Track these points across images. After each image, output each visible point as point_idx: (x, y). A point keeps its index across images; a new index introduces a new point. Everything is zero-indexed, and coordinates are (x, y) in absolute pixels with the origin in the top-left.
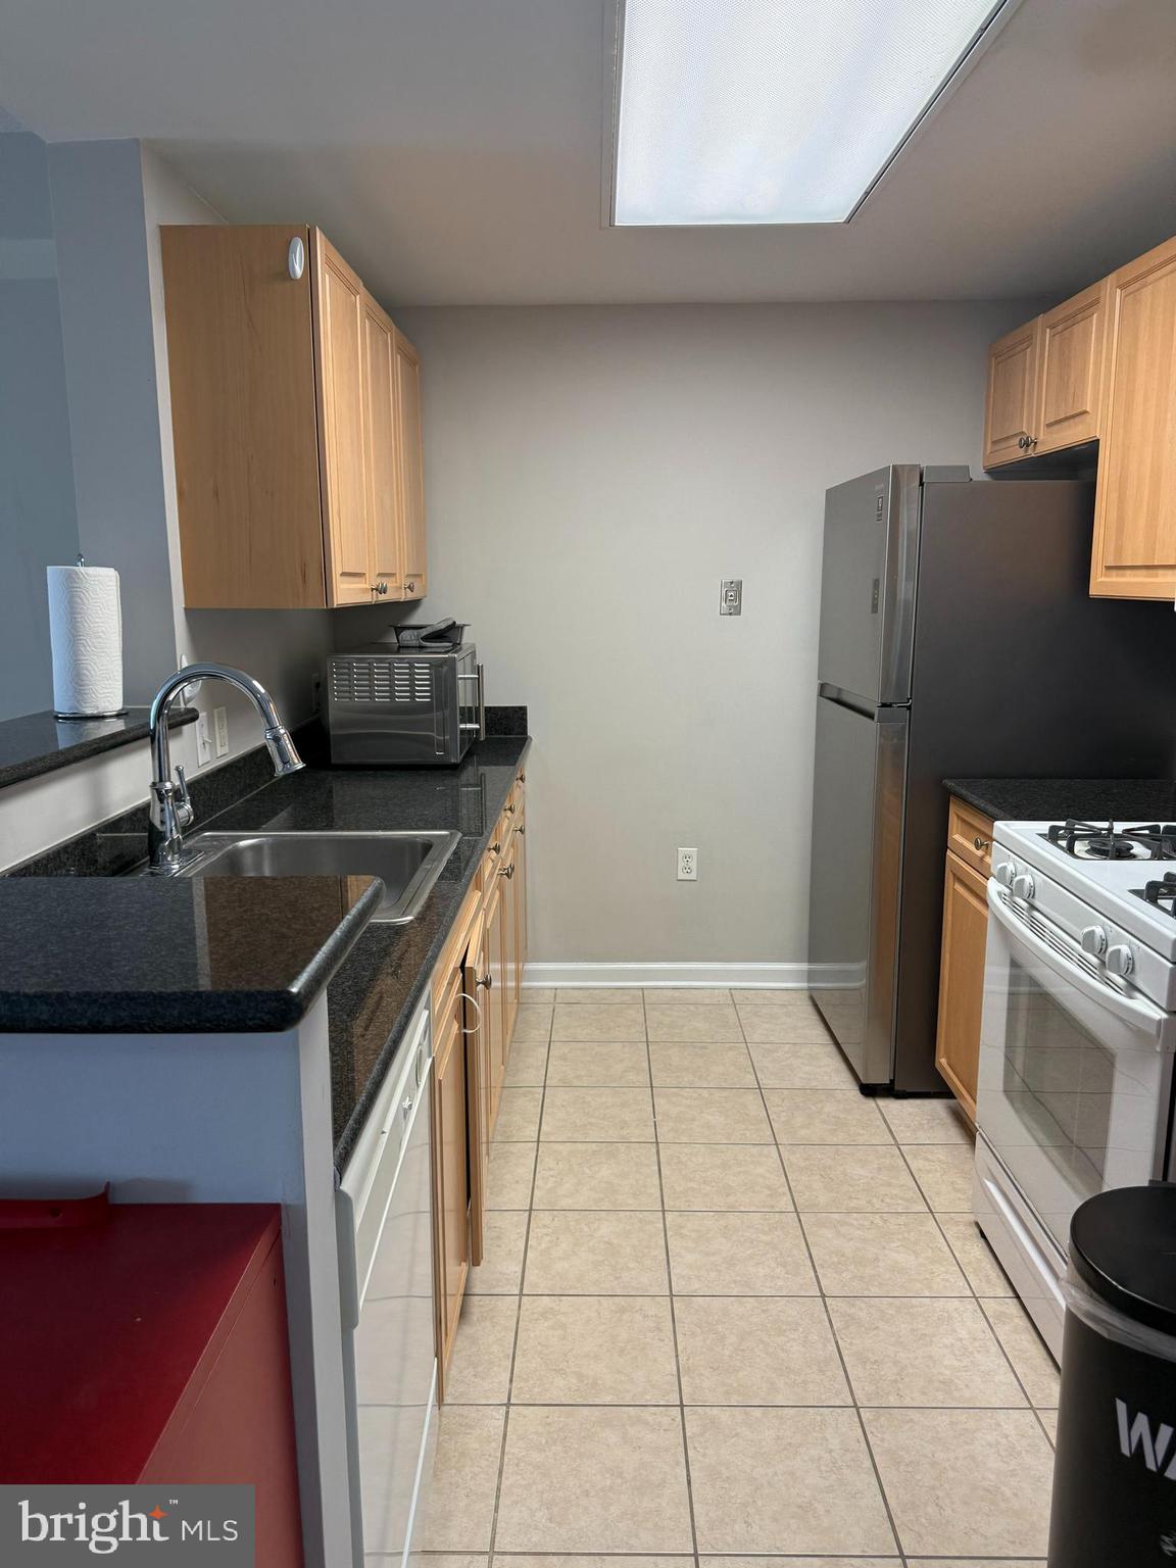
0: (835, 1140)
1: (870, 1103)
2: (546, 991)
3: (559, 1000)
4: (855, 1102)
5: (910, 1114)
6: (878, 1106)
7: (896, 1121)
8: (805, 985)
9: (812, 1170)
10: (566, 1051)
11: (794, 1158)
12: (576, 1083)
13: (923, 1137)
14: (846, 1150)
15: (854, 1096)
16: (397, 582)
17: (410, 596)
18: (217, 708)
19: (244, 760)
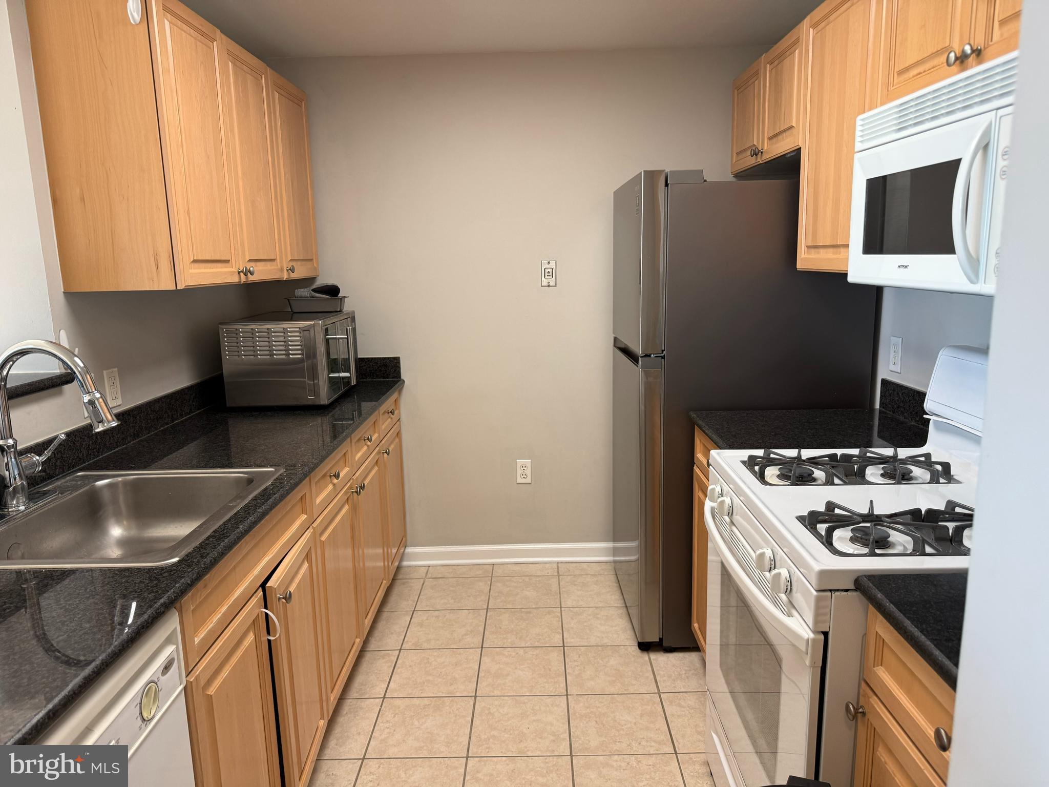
0: (612, 690)
1: (645, 656)
2: (421, 568)
3: (429, 575)
4: (634, 656)
5: (674, 666)
6: (650, 659)
7: (662, 673)
8: (611, 559)
9: (590, 717)
10: (425, 618)
11: (578, 707)
12: (426, 646)
13: (680, 686)
14: (619, 698)
15: (633, 651)
16: (277, 265)
17: (294, 276)
18: (107, 369)
19: (139, 409)
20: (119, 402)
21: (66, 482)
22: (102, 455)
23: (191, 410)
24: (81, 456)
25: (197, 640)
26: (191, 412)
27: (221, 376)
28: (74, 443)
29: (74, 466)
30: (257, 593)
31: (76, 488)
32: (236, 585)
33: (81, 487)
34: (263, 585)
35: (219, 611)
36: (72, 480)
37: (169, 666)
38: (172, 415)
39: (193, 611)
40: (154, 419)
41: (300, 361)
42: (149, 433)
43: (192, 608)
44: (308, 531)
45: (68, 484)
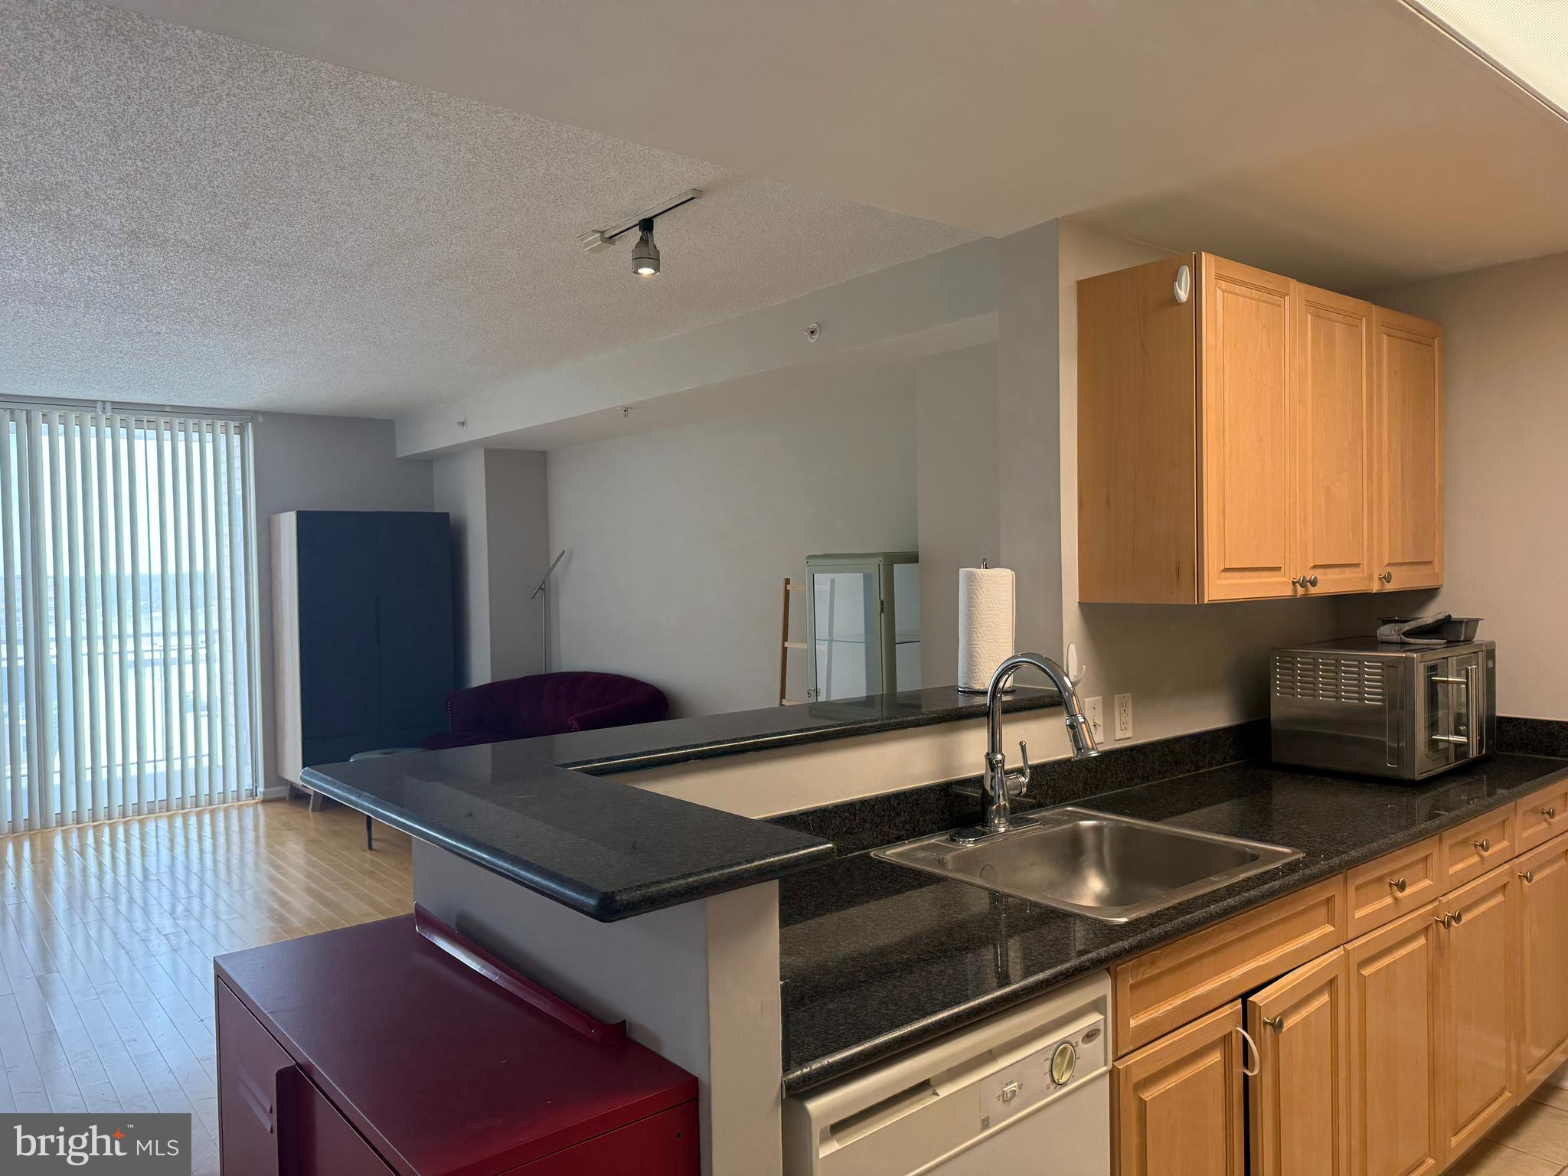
16: (1363, 572)
17: (1390, 587)
18: (1119, 693)
19: (1153, 746)
20: (1129, 734)
21: (1053, 814)
22: (1101, 793)
23: (1225, 758)
24: (1075, 789)
25: (1133, 1023)
26: (1224, 761)
27: (1267, 722)
28: (1070, 773)
29: (1067, 799)
30: (1233, 1003)
31: (1058, 822)
32: (1201, 981)
33: (1066, 822)
34: (1245, 997)
35: (1171, 1002)
36: (1059, 814)
37: (1092, 1036)
38: (1197, 762)
39: (1133, 987)
40: (1171, 762)
41: (1378, 711)
42: (1162, 779)
43: (1131, 982)
44: (1335, 951)
45: (1054, 817)
